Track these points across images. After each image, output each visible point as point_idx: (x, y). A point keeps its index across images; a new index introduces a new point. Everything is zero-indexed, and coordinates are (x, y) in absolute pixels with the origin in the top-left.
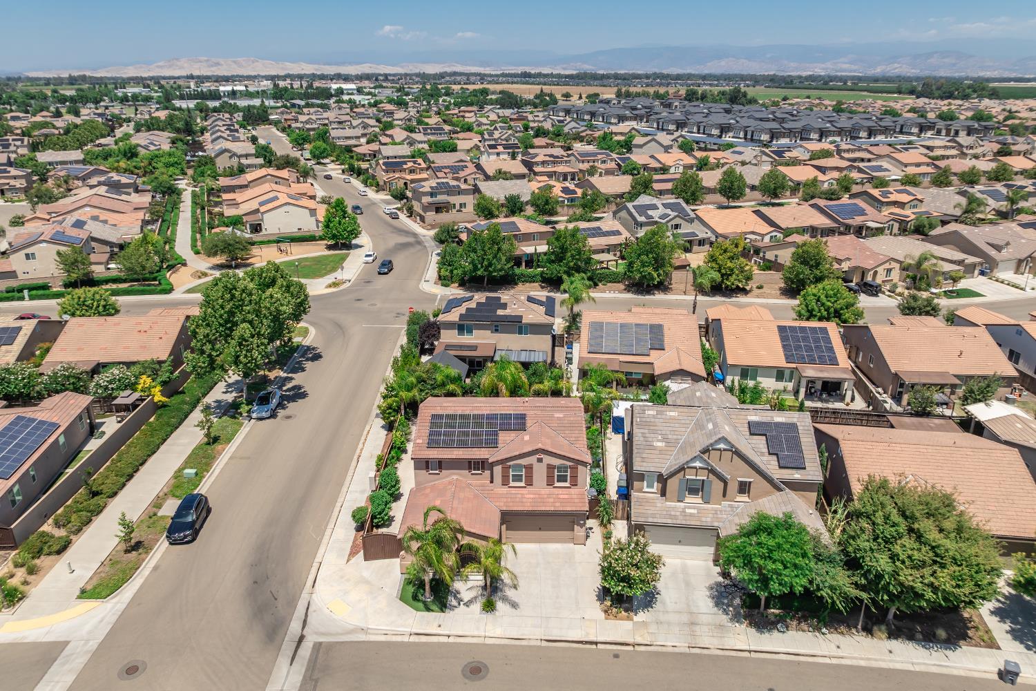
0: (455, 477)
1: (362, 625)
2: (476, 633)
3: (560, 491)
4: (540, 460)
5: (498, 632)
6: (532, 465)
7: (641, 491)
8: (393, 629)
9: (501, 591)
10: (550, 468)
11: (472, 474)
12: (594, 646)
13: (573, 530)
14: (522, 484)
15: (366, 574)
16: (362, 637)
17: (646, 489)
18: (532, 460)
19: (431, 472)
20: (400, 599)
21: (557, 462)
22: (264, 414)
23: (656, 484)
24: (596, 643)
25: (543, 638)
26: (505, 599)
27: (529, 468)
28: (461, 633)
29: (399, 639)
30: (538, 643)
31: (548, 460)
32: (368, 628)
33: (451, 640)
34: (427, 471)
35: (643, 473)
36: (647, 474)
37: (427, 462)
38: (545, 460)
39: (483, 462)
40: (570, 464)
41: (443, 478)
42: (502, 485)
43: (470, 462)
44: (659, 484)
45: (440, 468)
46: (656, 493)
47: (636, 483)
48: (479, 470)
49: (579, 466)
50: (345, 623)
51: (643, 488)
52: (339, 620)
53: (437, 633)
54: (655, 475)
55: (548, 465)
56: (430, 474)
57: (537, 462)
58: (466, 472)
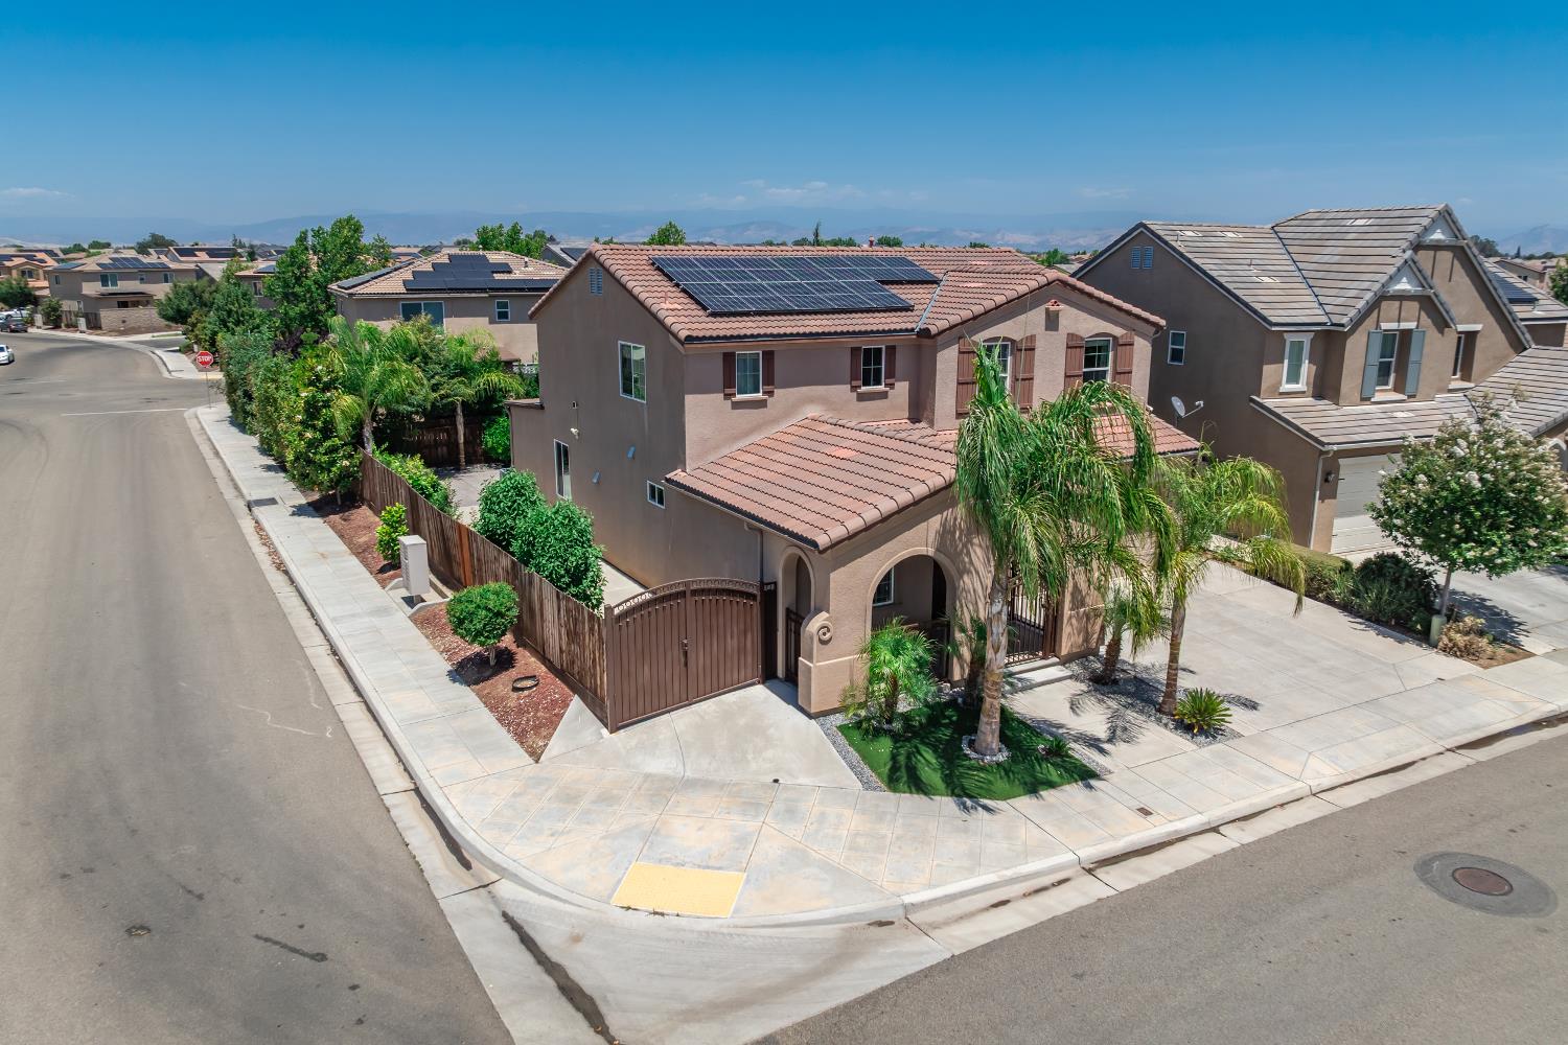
6: (1032, 338)
7: (1277, 390)
10: (1073, 342)
11: (862, 398)
15: (660, 765)
16: (931, 946)
17: (1286, 387)
18: (1031, 322)
19: (739, 397)
20: (894, 790)
21: (1088, 326)
23: (1305, 366)
25: (1447, 744)
27: (1022, 350)
29: (1072, 899)
31: (1071, 320)
34: (728, 396)
35: (1285, 335)
36: (1289, 338)
37: (729, 358)
38: (1063, 321)
39: (891, 350)
40: (1118, 331)
41: (775, 421)
42: (957, 418)
43: (855, 351)
44: (1311, 365)
45: (769, 380)
46: (1304, 392)
47: (1267, 369)
48: (878, 383)
49: (1136, 338)
50: (780, 930)
51: (1280, 383)
52: (736, 927)
53: (1169, 834)
54: (1306, 339)
55: (1071, 336)
56: (737, 405)
57: (1046, 329)
58: (842, 391)
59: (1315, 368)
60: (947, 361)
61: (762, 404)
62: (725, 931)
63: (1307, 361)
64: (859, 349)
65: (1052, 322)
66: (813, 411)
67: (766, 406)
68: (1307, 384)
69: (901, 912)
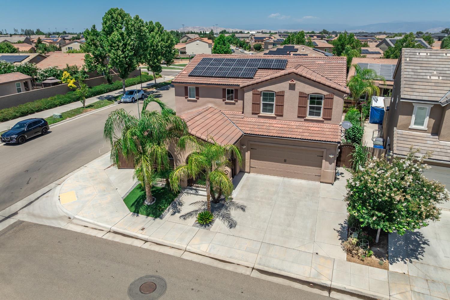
0: (210, 105)
1: (71, 214)
2: (176, 244)
3: (311, 124)
4: (292, 87)
5: (204, 248)
6: (283, 92)
7: (406, 127)
8: (96, 222)
9: (226, 209)
10: (302, 96)
11: (226, 103)
12: (325, 293)
13: (321, 166)
14: (273, 115)
15: (112, 178)
16: (63, 225)
17: (413, 126)
18: (283, 86)
19: (189, 99)
20: (124, 200)
21: (310, 90)
22: (128, 100)
23: (427, 119)
24: (330, 289)
25: (257, 266)
26: (227, 218)
27: (281, 95)
28: (160, 241)
29: (94, 233)
30: (248, 272)
31: (301, 87)
32: (74, 218)
33: (147, 246)
34: (186, 98)
35: (413, 103)
36: (416, 106)
37: (186, 88)
38: (297, 87)
39: (236, 91)
40: (325, 93)
41: (199, 106)
42: (252, 114)
43: (224, 90)
44: (431, 119)
45: (197, 95)
46: (426, 131)
47: (401, 117)
48: (232, 99)
49: (334, 96)
51: (410, 124)
53: (135, 235)
54: (428, 108)
55: (301, 93)
56: (189, 101)
57: (289, 89)
58: (220, 101)
59: (433, 121)
60: (248, 95)
62: (57, 206)
63: (428, 117)
64: (226, 89)
67: (197, 102)
68: (428, 127)
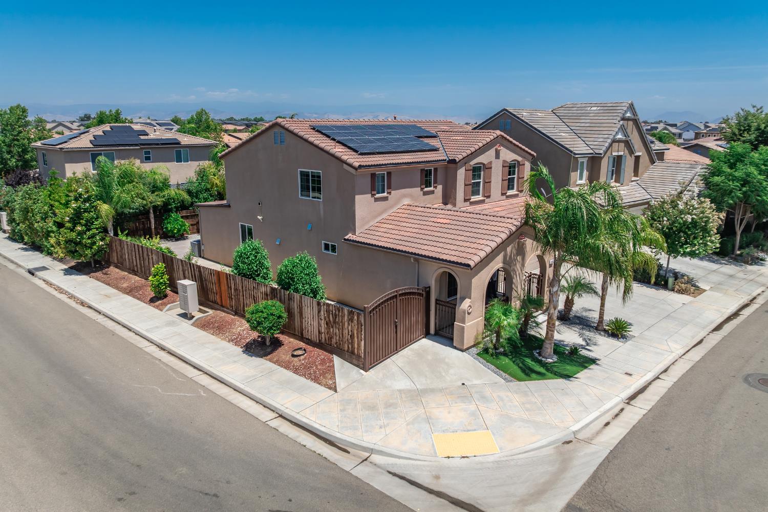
1: (561, 435)
6: (491, 163)
7: (575, 184)
8: (601, 410)
10: (505, 165)
11: (424, 193)
12: (743, 316)
14: (480, 197)
15: (402, 385)
17: (579, 182)
18: (491, 155)
19: (378, 196)
20: (518, 380)
21: (510, 157)
23: (585, 173)
24: (737, 314)
27: (487, 167)
29: (633, 416)
31: (504, 154)
34: (373, 195)
35: (579, 158)
36: (580, 160)
37: (373, 176)
38: (501, 155)
39: (436, 169)
40: (520, 159)
41: (392, 207)
43: (422, 170)
45: (389, 187)
47: (573, 174)
48: (430, 186)
49: (526, 162)
50: (526, 454)
51: (577, 181)
52: (507, 456)
53: (645, 382)
54: (585, 160)
55: (504, 161)
56: (377, 200)
57: (495, 159)
58: (417, 191)
59: (588, 173)
60: (461, 173)
61: (386, 199)
62: (503, 459)
63: (585, 170)
64: (424, 170)
65: (497, 156)
66: (406, 201)
67: (387, 200)
68: (585, 180)
69: (573, 435)
